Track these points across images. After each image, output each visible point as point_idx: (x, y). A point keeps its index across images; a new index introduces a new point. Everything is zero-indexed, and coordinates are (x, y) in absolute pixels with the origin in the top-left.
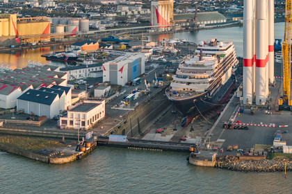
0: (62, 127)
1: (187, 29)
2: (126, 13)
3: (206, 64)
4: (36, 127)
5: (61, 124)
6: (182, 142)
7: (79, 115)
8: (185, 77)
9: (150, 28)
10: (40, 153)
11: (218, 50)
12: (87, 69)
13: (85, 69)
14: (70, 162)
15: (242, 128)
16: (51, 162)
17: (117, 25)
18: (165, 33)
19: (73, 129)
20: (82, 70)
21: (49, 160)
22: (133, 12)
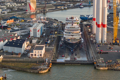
0: (31, 57)
1: (42, 12)
2: (10, 6)
3: (76, 27)
4: (19, 58)
5: (30, 56)
6: (76, 60)
7: (39, 51)
8: (70, 33)
9: (27, 12)
10: (32, 69)
11: (75, 21)
12: (20, 31)
13: (19, 31)
14: (47, 72)
15: (105, 53)
16: (39, 72)
17: (10, 11)
18: (33, 14)
19: (36, 58)
20: (18, 32)
21: (38, 72)
22: (12, 5)
